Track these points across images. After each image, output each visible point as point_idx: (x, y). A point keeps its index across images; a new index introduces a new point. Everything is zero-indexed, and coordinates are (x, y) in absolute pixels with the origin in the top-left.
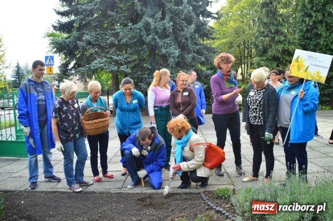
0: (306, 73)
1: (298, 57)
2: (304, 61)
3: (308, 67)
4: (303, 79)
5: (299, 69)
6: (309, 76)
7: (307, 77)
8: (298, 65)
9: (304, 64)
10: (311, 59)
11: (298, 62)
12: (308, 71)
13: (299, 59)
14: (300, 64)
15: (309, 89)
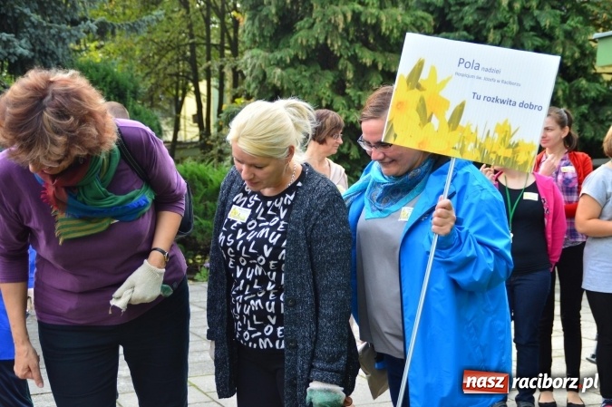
0: (457, 135)
1: (420, 65)
2: (444, 83)
3: (462, 106)
4: (446, 159)
5: (425, 116)
6: (470, 147)
7: (462, 151)
8: (422, 100)
9: (444, 94)
10: (471, 71)
11: (419, 87)
12: (462, 123)
13: (424, 76)
14: (426, 95)
15: (464, 188)
